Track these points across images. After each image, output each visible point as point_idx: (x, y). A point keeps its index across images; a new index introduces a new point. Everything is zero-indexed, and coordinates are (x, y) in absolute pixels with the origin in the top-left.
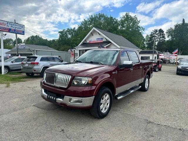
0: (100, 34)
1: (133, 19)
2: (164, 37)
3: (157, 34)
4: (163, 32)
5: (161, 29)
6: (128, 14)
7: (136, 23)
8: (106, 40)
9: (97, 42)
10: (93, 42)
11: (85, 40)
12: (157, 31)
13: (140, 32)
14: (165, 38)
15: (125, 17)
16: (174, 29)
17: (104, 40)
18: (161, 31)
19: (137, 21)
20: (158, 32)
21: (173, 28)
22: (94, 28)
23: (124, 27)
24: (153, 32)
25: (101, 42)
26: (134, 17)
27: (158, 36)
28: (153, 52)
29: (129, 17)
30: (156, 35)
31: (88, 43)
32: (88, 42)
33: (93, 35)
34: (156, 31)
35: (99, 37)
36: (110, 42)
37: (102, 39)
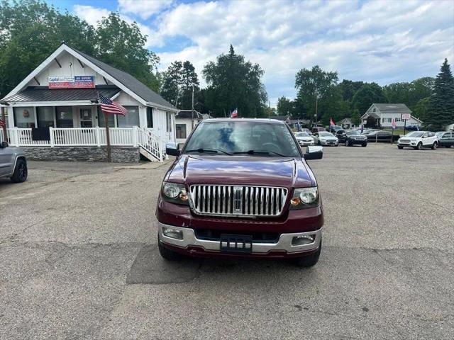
0: (83, 65)
1: (131, 30)
2: (195, 80)
3: (181, 74)
4: (193, 69)
5: (188, 62)
6: (116, 16)
7: (138, 41)
8: (105, 83)
9: (76, 86)
10: (63, 86)
11: (35, 79)
12: (180, 66)
13: (149, 64)
14: (198, 83)
15: (107, 22)
16: (216, 65)
17: (98, 82)
18: (188, 66)
19: (139, 36)
20: (182, 69)
21: (216, 62)
22: (64, 47)
23: (109, 47)
24: (172, 66)
25: (91, 86)
26: (132, 25)
27: (184, 77)
28: (193, 115)
29: (120, 23)
30: (178, 75)
31: (46, 89)
32: (44, 83)
33: (60, 67)
34: (178, 65)
35: (81, 72)
36: (119, 90)
37: (92, 78)
